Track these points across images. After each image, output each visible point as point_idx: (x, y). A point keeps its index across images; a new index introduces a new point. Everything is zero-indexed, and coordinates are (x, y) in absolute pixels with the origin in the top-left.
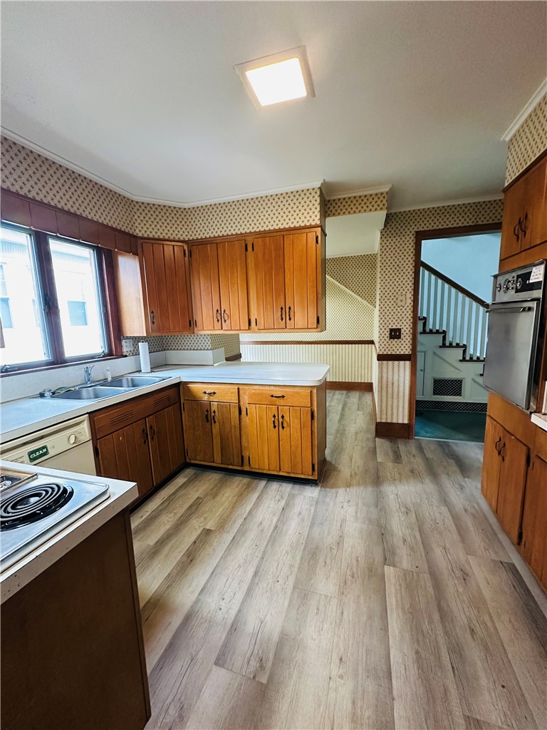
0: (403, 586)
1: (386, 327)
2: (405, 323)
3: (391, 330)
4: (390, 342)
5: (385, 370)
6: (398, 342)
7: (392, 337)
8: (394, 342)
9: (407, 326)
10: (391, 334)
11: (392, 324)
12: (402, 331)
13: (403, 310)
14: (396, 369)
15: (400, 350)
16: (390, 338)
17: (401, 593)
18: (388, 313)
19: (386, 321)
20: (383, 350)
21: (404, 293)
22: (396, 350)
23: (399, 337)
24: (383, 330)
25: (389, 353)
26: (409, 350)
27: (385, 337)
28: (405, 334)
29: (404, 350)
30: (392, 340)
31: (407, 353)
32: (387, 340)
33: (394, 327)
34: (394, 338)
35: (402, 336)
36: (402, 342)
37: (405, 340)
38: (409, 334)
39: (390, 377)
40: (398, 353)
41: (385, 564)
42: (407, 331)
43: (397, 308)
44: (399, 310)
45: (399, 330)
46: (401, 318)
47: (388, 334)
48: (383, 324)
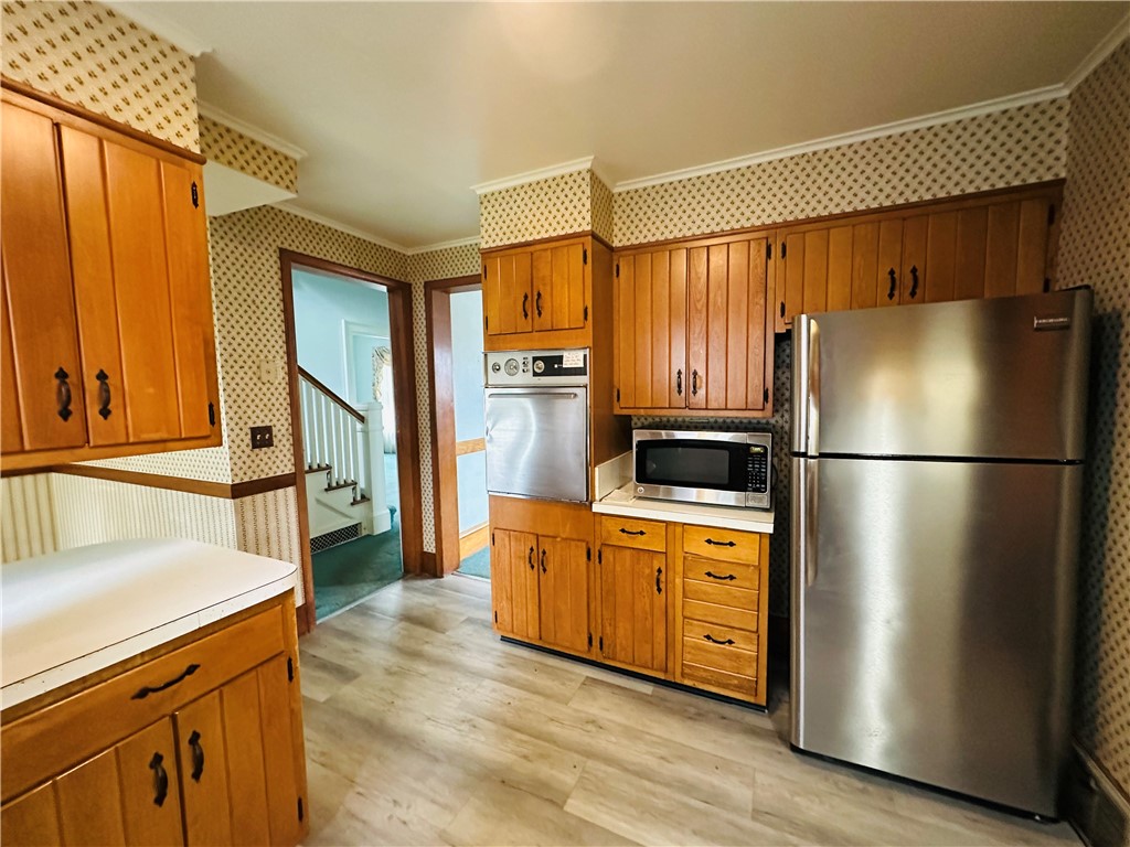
0: (602, 800)
1: (241, 424)
2: (278, 415)
3: (255, 431)
4: (253, 456)
5: (249, 515)
6: (270, 454)
7: (256, 445)
8: (261, 455)
9: (283, 421)
10: (253, 438)
11: (254, 418)
12: (275, 431)
13: (272, 390)
14: (271, 507)
15: (274, 469)
16: (254, 447)
17: (611, 809)
18: (243, 396)
19: (240, 412)
20: (241, 474)
21: (270, 357)
22: (266, 470)
23: (269, 443)
24: (237, 431)
25: (255, 478)
26: (290, 466)
27: (243, 446)
28: (279, 436)
29: (282, 467)
30: (257, 450)
31: (287, 472)
32: (248, 451)
33: (259, 424)
34: (260, 447)
35: (275, 441)
36: (277, 452)
37: (280, 447)
38: (287, 436)
39: (261, 527)
40: (271, 475)
41: (562, 808)
42: (283, 431)
43: (260, 385)
44: (264, 389)
45: (268, 429)
46: (269, 405)
47: (248, 440)
48: (236, 419)
